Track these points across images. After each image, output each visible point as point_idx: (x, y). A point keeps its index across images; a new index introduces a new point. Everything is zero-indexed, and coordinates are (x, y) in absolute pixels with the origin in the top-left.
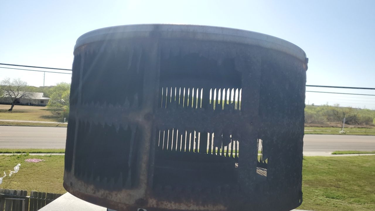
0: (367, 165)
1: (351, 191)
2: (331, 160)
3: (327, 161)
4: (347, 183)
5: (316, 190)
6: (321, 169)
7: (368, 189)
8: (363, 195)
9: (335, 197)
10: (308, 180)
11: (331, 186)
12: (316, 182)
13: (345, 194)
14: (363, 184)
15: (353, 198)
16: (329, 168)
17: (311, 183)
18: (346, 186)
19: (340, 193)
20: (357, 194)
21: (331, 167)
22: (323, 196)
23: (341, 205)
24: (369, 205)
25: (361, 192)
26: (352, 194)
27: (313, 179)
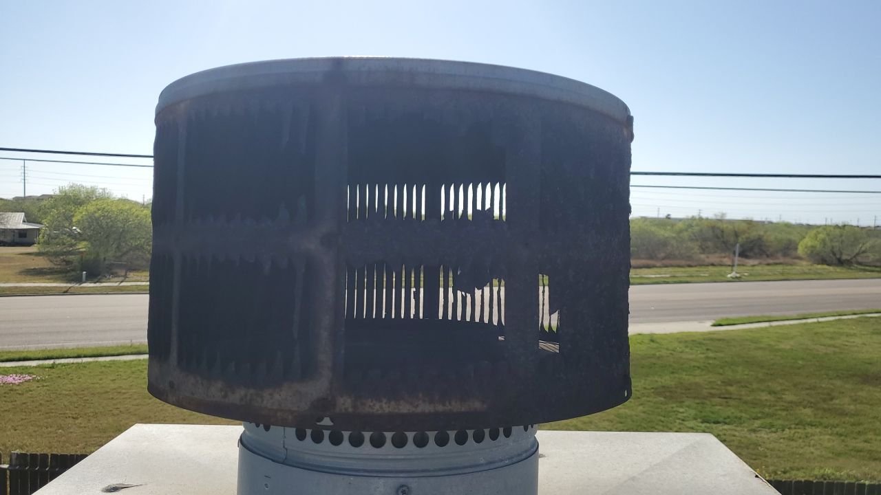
0: (786, 345)
1: (755, 404)
2: (712, 339)
3: (705, 342)
4: (746, 387)
5: (682, 407)
6: (691, 360)
7: (789, 397)
8: (780, 412)
9: (721, 419)
10: (663, 387)
11: (713, 395)
12: (679, 390)
13: (741, 411)
14: (779, 388)
15: (757, 418)
16: (708, 358)
17: (668, 394)
18: (743, 393)
19: (730, 412)
20: (767, 410)
21: (711, 355)
23: (734, 436)
24: (793, 431)
25: (774, 406)
26: (757, 410)
27: (673, 383)
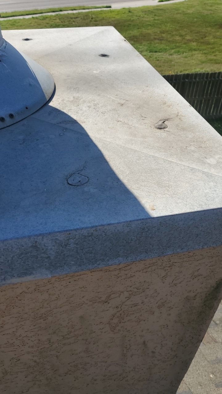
0: (190, 11)
1: (173, 42)
2: (157, 10)
3: (154, 11)
4: (170, 34)
5: (141, 45)
6: (147, 21)
7: (188, 37)
8: (183, 45)
9: (158, 50)
10: (134, 36)
11: (155, 39)
12: (140, 37)
13: (167, 46)
14: (184, 34)
15: (173, 49)
16: (155, 20)
17: (135, 40)
18: (169, 37)
19: (162, 46)
20: (178, 44)
21: (156, 18)
22: (147, 51)
23: (163, 58)
24: (187, 54)
25: (181, 42)
26: (174, 45)
27: (138, 34)
